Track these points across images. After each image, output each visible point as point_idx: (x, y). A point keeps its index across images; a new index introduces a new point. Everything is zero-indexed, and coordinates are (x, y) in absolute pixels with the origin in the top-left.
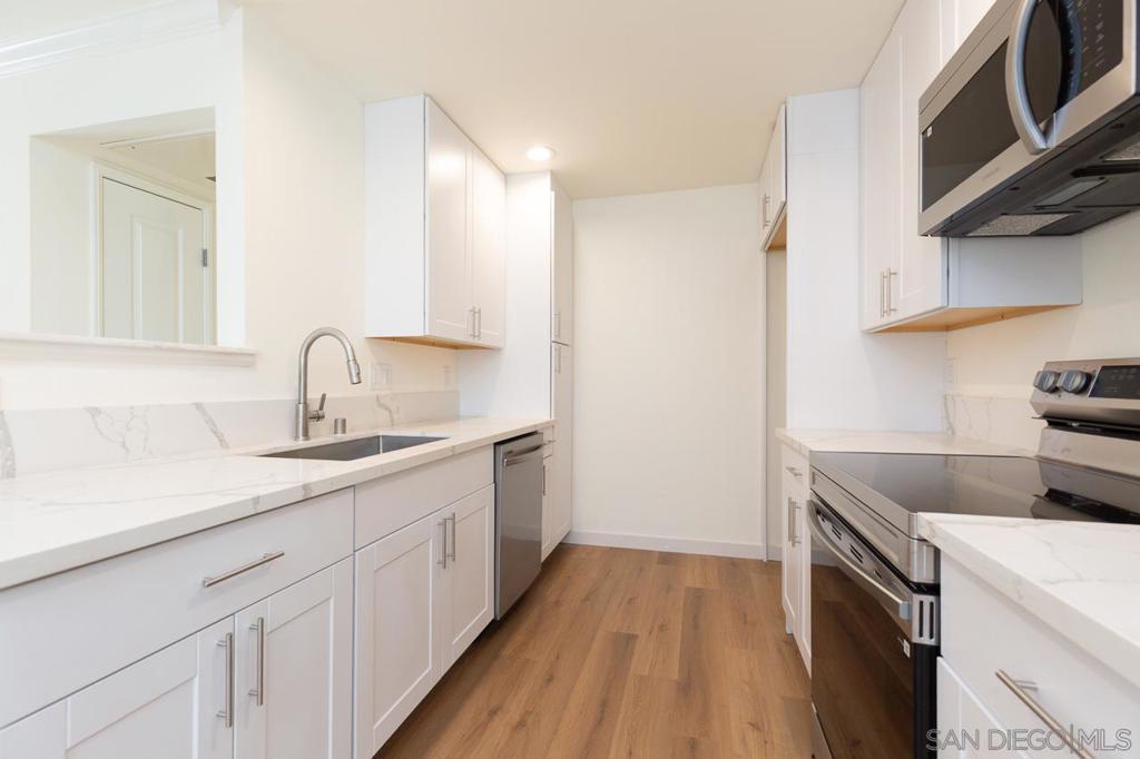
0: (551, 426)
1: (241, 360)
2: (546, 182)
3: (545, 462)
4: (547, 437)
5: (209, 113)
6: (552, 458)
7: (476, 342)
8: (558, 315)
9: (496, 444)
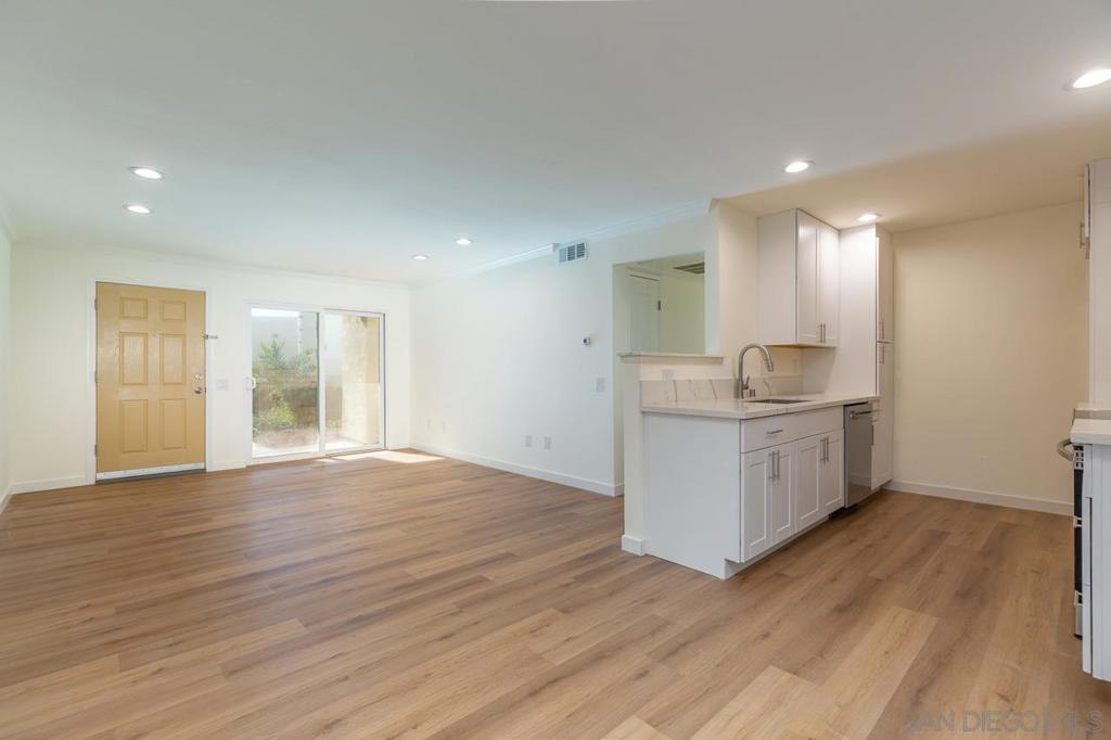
0: (877, 400)
1: (718, 361)
2: (873, 231)
3: (874, 424)
4: (875, 407)
5: (701, 255)
6: (879, 422)
7: (823, 345)
8: (882, 323)
9: (845, 406)
